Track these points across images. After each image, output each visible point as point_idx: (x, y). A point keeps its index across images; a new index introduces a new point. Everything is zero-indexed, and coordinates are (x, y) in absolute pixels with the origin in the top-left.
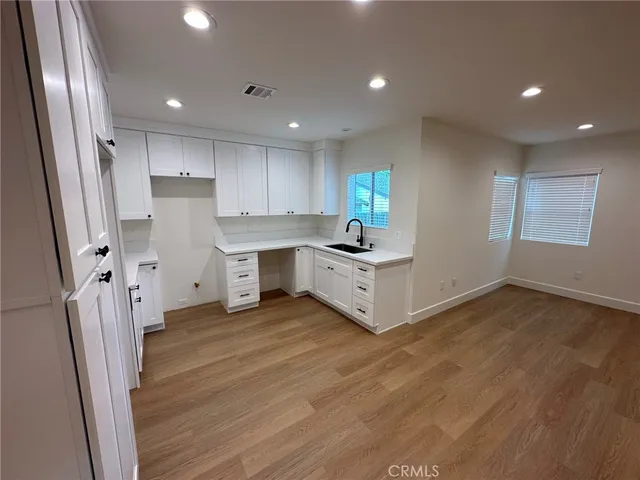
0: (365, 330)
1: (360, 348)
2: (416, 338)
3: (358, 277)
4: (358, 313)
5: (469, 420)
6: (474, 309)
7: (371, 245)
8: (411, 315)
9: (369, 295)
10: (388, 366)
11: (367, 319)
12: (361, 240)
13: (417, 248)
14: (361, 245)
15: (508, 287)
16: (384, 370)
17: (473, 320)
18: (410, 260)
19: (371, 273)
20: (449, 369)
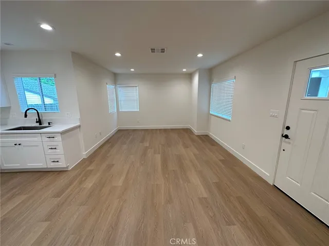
0: (60, 172)
1: (62, 181)
2: (91, 162)
3: (48, 143)
4: (52, 164)
5: (123, 178)
6: (111, 142)
7: (49, 123)
8: (85, 154)
9: (60, 150)
10: (83, 179)
11: (62, 164)
12: (39, 122)
13: (81, 120)
14: (40, 124)
15: (119, 131)
16: (81, 182)
17: (112, 147)
18: (79, 126)
19: (59, 138)
20: (110, 166)
